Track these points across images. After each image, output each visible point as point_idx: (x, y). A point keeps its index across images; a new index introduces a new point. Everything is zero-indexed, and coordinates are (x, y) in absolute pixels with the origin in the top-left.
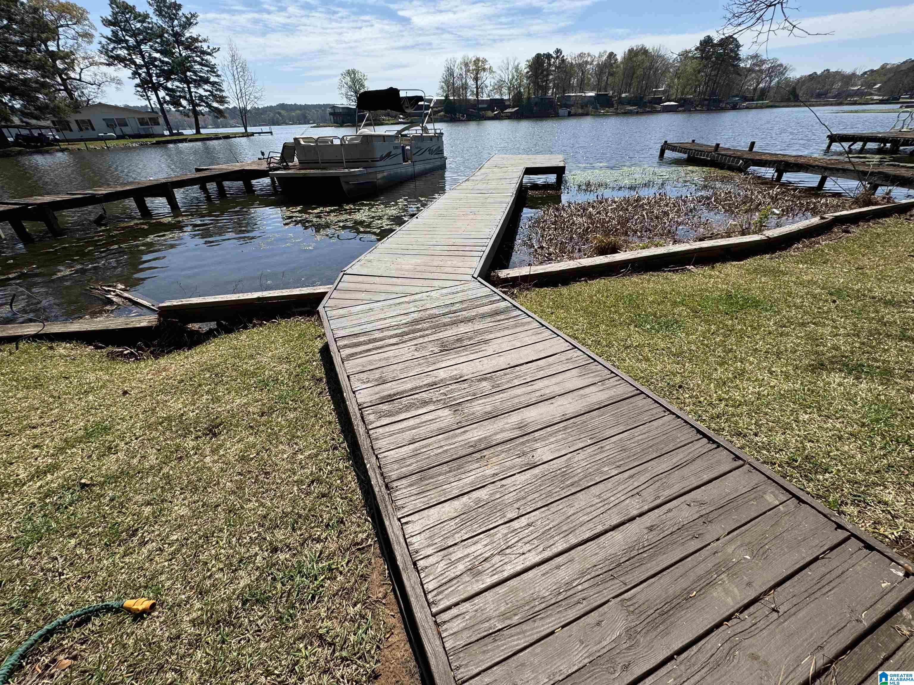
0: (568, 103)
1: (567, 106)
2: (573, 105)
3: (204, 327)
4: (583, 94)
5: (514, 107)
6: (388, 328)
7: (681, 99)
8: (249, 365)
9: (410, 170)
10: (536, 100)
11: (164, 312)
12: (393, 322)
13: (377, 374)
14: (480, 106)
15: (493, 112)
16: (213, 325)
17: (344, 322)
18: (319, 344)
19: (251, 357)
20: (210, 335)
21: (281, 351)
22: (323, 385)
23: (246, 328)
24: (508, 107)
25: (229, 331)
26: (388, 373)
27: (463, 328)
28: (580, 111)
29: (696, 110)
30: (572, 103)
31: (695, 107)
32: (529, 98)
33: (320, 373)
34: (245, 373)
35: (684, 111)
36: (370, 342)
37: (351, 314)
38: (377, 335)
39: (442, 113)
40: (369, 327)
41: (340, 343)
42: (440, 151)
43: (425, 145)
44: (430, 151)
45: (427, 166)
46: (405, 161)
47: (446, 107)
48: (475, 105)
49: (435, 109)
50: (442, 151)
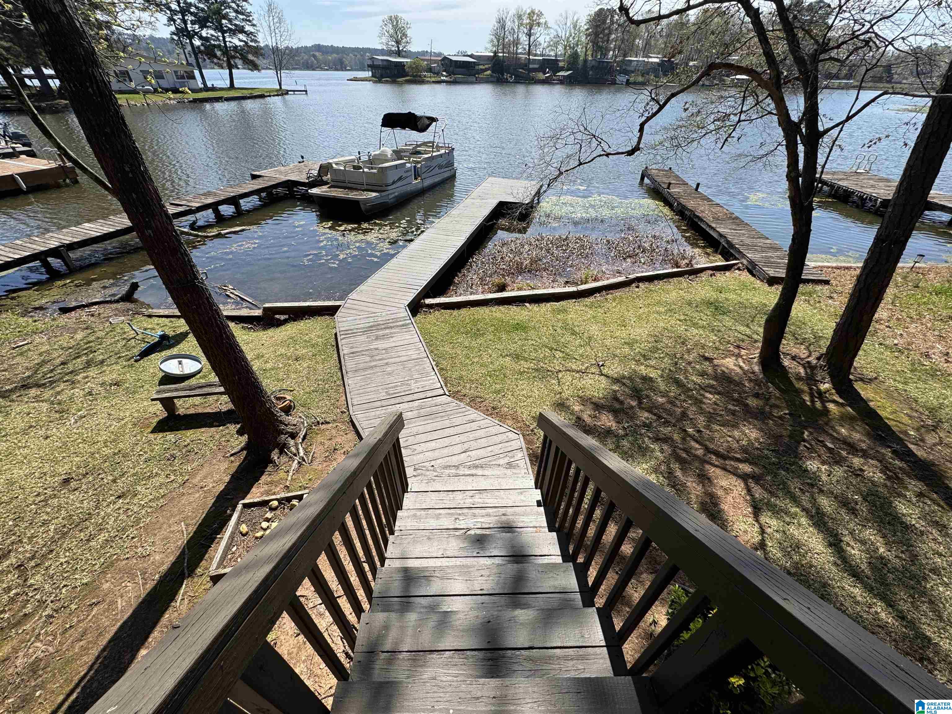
0: (629, 68)
1: (626, 72)
2: (633, 72)
3: (282, 317)
4: (646, 60)
5: (568, 70)
6: (359, 329)
8: (307, 338)
9: (420, 186)
10: (593, 63)
11: (265, 309)
12: (362, 326)
13: (351, 345)
14: (531, 66)
15: (545, 74)
16: (286, 317)
17: (345, 324)
18: (334, 331)
19: (307, 334)
20: (285, 322)
21: (320, 333)
22: (335, 348)
23: (302, 319)
24: (562, 69)
25: (295, 320)
26: (355, 345)
27: (387, 331)
28: (640, 79)
30: (633, 69)
32: (585, 61)
33: (334, 343)
34: (306, 341)
36: (352, 333)
37: (347, 321)
38: (355, 331)
39: (489, 72)
40: (352, 327)
41: (342, 333)
42: (450, 164)
43: (434, 163)
44: (440, 167)
45: (437, 179)
46: (416, 179)
47: (494, 65)
48: (526, 65)
49: (481, 67)
50: (452, 164)
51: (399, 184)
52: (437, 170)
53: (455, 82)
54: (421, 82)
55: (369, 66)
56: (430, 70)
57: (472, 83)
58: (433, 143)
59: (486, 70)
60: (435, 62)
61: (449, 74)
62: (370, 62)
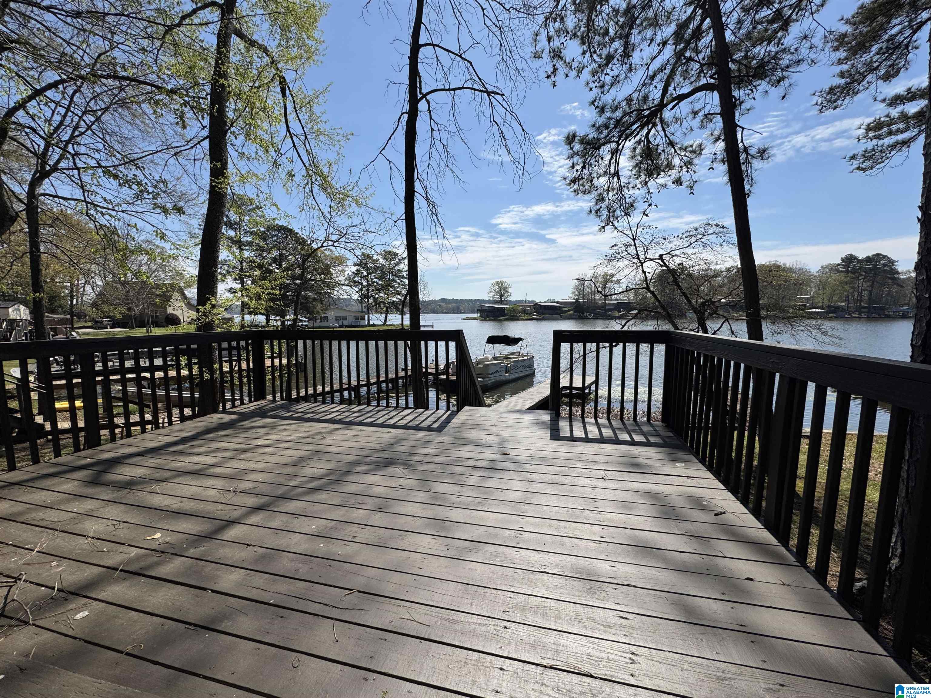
7: (829, 307)
9: (509, 378)
14: (607, 307)
15: (619, 312)
24: (634, 309)
29: (852, 317)
31: (850, 314)
35: (836, 318)
39: (571, 312)
42: (531, 366)
43: (520, 364)
44: (524, 367)
45: (521, 375)
46: (506, 373)
47: (576, 307)
48: (603, 307)
49: (565, 309)
50: (532, 366)
51: (496, 374)
52: (521, 369)
53: (543, 319)
54: (518, 319)
55: (478, 310)
56: (524, 312)
57: (558, 319)
58: (520, 352)
59: (569, 311)
60: (528, 306)
61: (539, 314)
62: (479, 308)
